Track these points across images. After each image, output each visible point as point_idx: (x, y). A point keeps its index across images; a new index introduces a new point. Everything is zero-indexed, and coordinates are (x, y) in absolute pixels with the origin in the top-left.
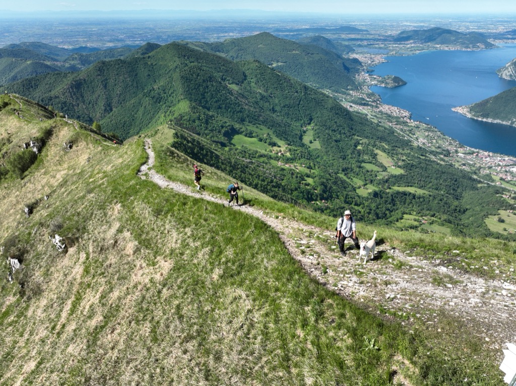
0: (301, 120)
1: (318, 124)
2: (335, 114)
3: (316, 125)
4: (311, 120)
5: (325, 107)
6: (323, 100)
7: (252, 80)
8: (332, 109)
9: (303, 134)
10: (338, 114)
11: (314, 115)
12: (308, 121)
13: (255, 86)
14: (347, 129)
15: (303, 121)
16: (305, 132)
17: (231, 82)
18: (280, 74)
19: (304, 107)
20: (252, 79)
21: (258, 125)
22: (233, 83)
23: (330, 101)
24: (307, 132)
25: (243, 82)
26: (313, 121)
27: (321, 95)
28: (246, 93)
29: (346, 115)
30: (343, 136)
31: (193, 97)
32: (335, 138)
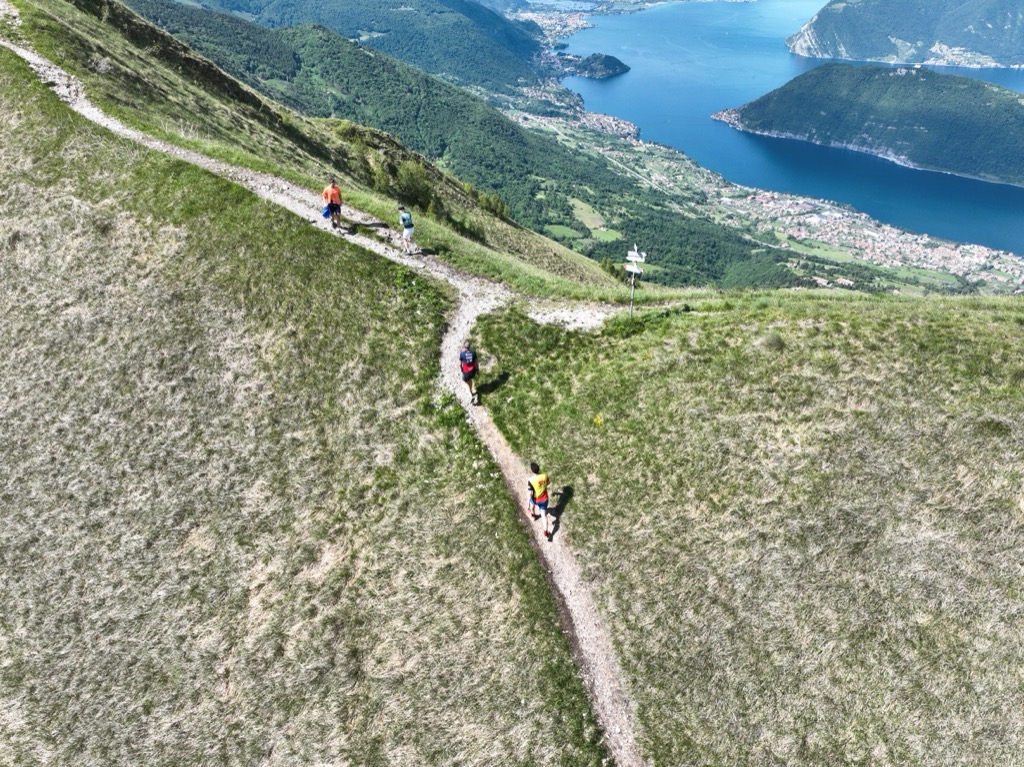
0: (424, 149)
1: (457, 155)
2: (490, 134)
3: (454, 156)
4: (444, 146)
5: (471, 120)
6: (464, 106)
7: (313, 70)
8: (483, 123)
10: (496, 132)
11: (450, 139)
12: (437, 149)
13: (322, 81)
14: (515, 162)
17: (268, 74)
18: (372, 55)
19: (426, 121)
20: (313, 66)
22: (272, 76)
23: (480, 108)
25: (294, 75)
26: (447, 149)
27: (460, 97)
28: (303, 97)
29: (513, 134)
30: (508, 176)
32: (492, 181)
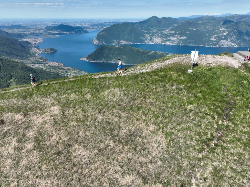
0: (5, 78)
2: (25, 71)
4: (11, 76)
6: (15, 65)
8: (22, 68)
9: (9, 85)
11: (13, 74)
12: (9, 77)
15: (6, 78)
16: (10, 84)
23: (20, 64)
24: (11, 83)
26: (13, 77)
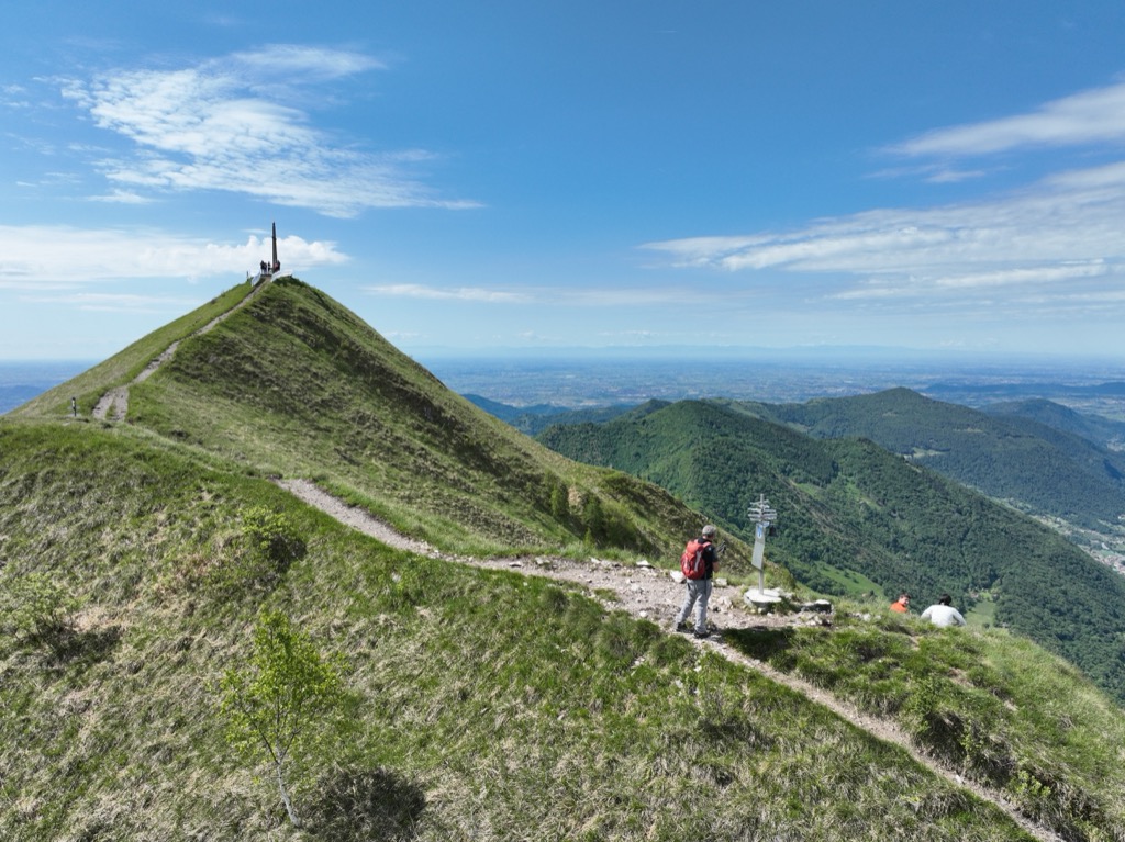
0: (966, 575)
3: (1005, 591)
4: (994, 577)
5: (1036, 553)
6: (1029, 536)
7: (849, 479)
8: (1054, 559)
10: (1072, 572)
12: (984, 579)
13: (857, 491)
14: (1098, 611)
15: (970, 578)
16: (972, 604)
17: (802, 478)
18: (919, 471)
19: (974, 545)
20: (851, 475)
21: (848, 571)
22: (805, 481)
24: (978, 605)
25: (828, 481)
26: (998, 581)
27: (1026, 526)
28: (833, 503)
29: (1098, 578)
30: (1084, 628)
31: (711, 498)
32: (1059, 630)
